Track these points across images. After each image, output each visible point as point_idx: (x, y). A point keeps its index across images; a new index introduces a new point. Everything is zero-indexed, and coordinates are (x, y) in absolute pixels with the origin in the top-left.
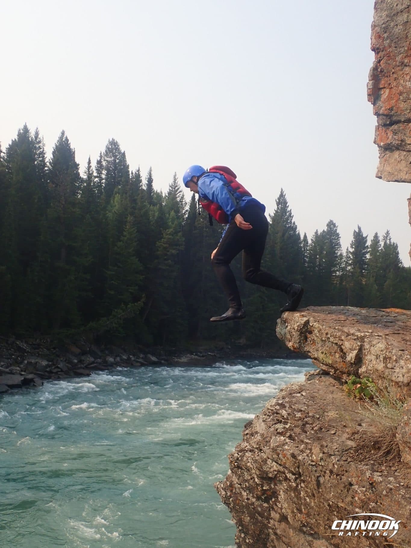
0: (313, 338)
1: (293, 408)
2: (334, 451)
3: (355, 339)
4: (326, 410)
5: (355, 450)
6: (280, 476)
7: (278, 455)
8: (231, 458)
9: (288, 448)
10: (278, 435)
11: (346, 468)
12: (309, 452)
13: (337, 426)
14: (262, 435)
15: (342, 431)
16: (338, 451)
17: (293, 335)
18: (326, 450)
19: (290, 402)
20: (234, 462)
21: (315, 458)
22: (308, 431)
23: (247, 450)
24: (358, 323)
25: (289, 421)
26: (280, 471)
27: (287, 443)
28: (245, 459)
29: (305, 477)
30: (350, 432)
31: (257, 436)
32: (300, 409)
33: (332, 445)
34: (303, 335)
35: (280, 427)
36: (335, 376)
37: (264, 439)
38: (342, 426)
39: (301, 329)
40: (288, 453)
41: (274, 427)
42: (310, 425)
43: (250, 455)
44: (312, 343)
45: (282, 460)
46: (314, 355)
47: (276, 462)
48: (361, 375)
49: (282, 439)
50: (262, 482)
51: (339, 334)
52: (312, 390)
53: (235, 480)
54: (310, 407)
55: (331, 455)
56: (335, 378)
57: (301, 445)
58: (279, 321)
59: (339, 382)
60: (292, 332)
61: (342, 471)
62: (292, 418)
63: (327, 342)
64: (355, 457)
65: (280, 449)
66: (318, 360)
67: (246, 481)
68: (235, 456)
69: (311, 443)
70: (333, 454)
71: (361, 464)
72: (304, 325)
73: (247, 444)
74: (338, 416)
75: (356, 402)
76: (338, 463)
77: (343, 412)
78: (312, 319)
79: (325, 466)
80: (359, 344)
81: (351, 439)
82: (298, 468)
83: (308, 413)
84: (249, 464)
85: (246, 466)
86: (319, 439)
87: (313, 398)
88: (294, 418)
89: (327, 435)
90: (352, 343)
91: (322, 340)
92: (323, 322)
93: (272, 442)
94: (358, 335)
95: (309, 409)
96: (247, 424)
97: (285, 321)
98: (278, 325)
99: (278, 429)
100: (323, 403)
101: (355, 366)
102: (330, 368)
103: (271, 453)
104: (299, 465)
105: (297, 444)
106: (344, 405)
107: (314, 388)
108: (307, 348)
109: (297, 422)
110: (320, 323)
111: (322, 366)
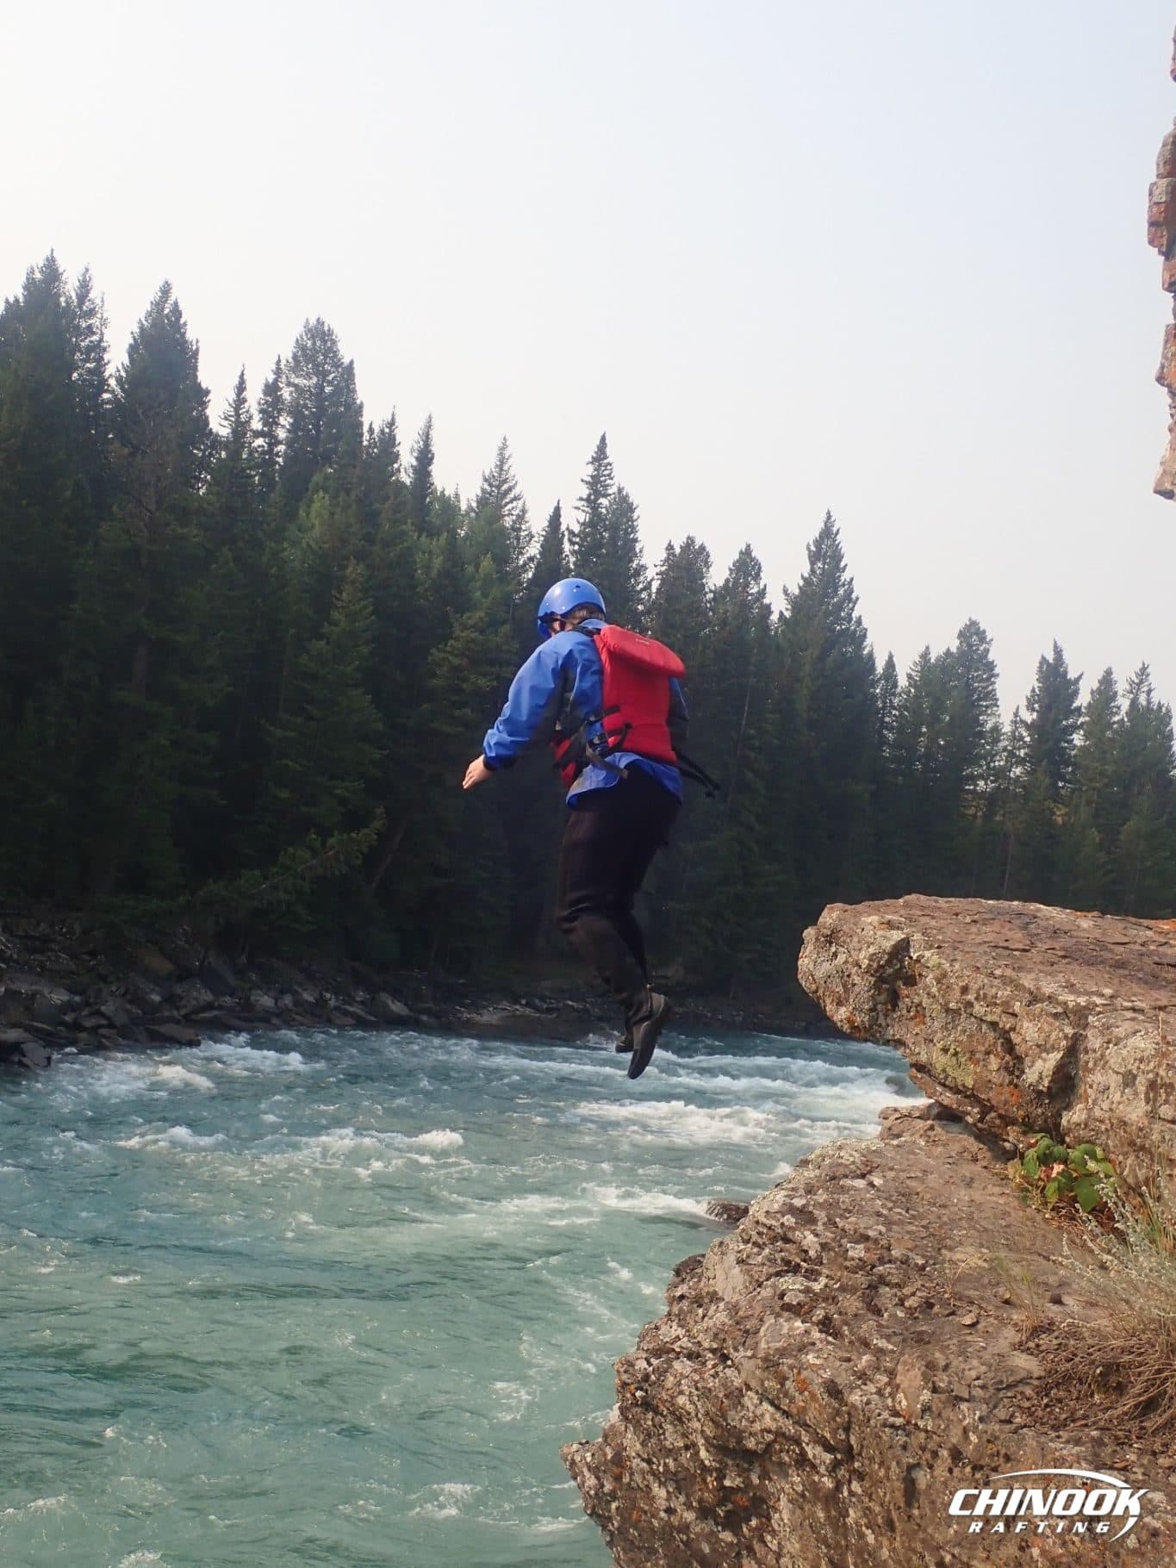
0: (916, 1000)
1: (840, 1225)
2: (969, 1386)
3: (1056, 1016)
4: (949, 1242)
5: (1037, 1387)
6: (781, 1451)
7: (782, 1380)
8: (626, 1372)
9: (818, 1362)
10: (786, 1314)
11: (1008, 1448)
12: (885, 1379)
13: (982, 1298)
14: (734, 1309)
15: (996, 1318)
16: (983, 1387)
17: (854, 985)
18: (941, 1380)
19: (831, 1205)
20: (632, 1387)
22: (886, 1310)
23: (679, 1353)
24: (1067, 960)
25: (825, 1271)
26: (783, 1435)
27: (814, 1344)
28: (670, 1380)
29: (867, 1462)
30: (1028, 1324)
31: (717, 1310)
32: (862, 1231)
33: (962, 1366)
34: (884, 986)
35: (793, 1285)
36: (980, 1130)
37: (737, 1323)
38: (998, 1302)
39: (880, 967)
40: (815, 1377)
41: (774, 1286)
42: (895, 1290)
43: (689, 1370)
44: (912, 1014)
45: (792, 1399)
46: (919, 1054)
47: (772, 1404)
48: (1067, 1134)
49: (798, 1328)
50: (720, 1462)
51: (1004, 993)
52: (904, 1171)
53: (632, 1443)
54: (895, 1228)
55: (960, 1399)
56: (979, 1137)
57: (860, 1355)
58: (809, 933)
59: (990, 1150)
60: (849, 976)
61: (992, 1455)
62: (832, 1262)
63: (964, 1015)
64: (1040, 1413)
65: (790, 1361)
66: (929, 1073)
67: (669, 1452)
68: (637, 1367)
69: (893, 1352)
70: (967, 1397)
71: (1058, 1437)
72: (890, 954)
73: (681, 1332)
74: (986, 1265)
75: (1045, 1220)
76: (980, 1427)
77: (1002, 1254)
78: (917, 936)
79: (935, 1433)
80: (1069, 1031)
81: (1029, 1349)
82: (847, 1429)
83: (889, 1249)
84: (681, 1400)
85: (673, 1405)
86: (921, 1339)
87: (906, 1197)
88: (840, 1260)
89: (947, 1328)
90: (1046, 1027)
91: (948, 1010)
92: (955, 949)
93: (765, 1335)
94: (1066, 1003)
95: (892, 1234)
96: (685, 1264)
97: (831, 938)
98: (806, 948)
99: (785, 1295)
100: (939, 1218)
101: (1049, 1103)
102: (967, 1101)
103: (757, 1372)
104: (849, 1422)
105: (849, 1352)
106: (1008, 1230)
107: (911, 1162)
108: (896, 1028)
109: (852, 1275)
110: (943, 953)
111: (941, 1094)
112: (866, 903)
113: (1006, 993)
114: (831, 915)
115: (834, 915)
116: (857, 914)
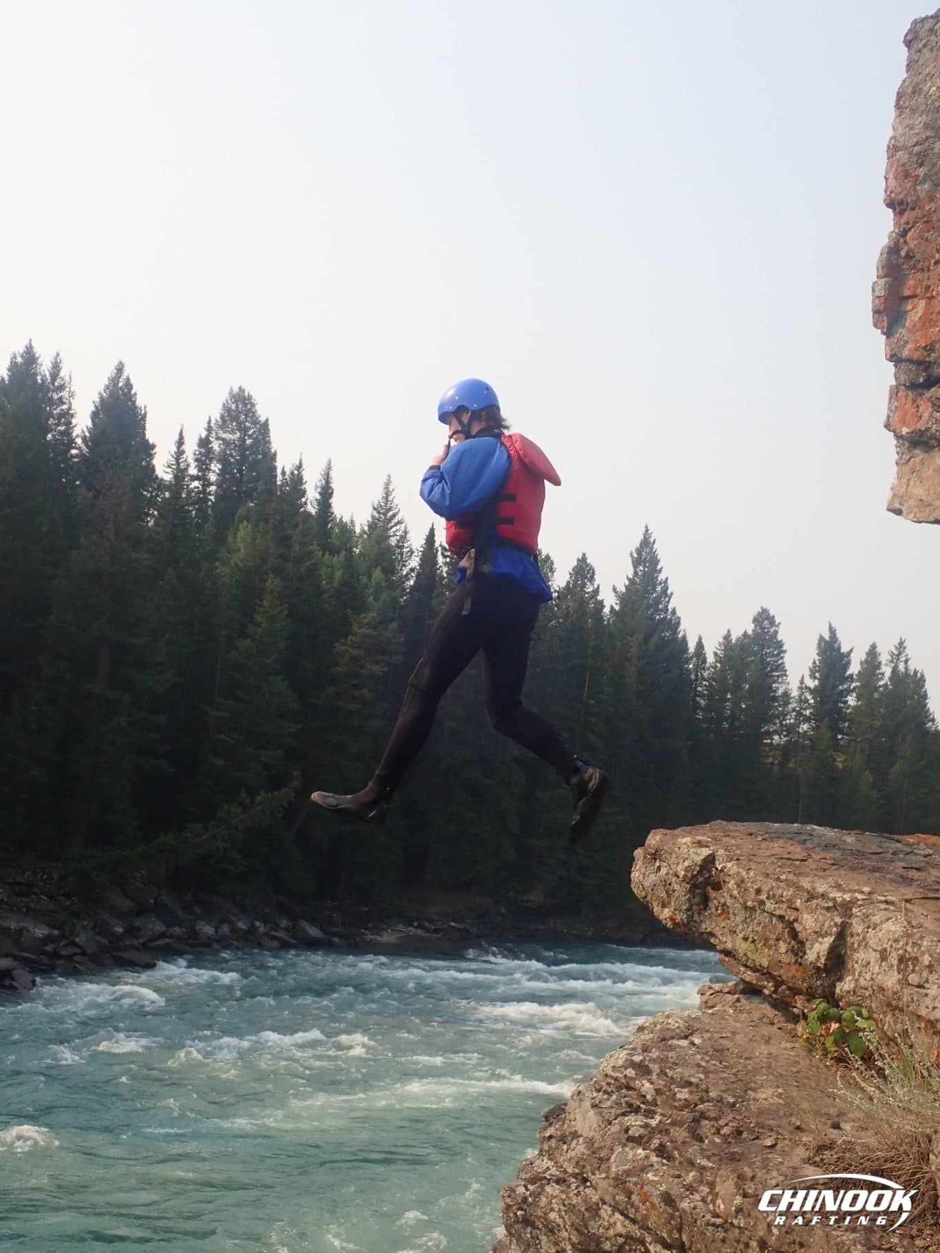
0: (722, 901)
1: (670, 1075)
3: (828, 909)
4: (753, 1085)
6: (630, 1250)
7: (629, 1194)
8: (509, 1196)
9: (656, 1179)
10: (630, 1144)
11: (801, 1237)
12: (707, 1189)
13: (779, 1126)
14: (590, 1142)
15: (790, 1140)
17: (674, 891)
18: (750, 1188)
19: (662, 1059)
20: (514, 1208)
21: (722, 1206)
22: (707, 1137)
23: (549, 1180)
24: (836, 867)
25: (659, 1110)
26: (632, 1237)
27: (652, 1166)
28: (543, 1201)
30: (813, 1144)
31: (577, 1144)
32: (686, 1078)
33: (765, 1177)
34: (697, 891)
35: (635, 1122)
36: (775, 999)
37: (594, 1153)
38: (791, 1128)
39: (693, 876)
40: (654, 1190)
41: (621, 1124)
42: (712, 1123)
43: (557, 1192)
44: (719, 912)
45: (637, 1210)
46: (726, 942)
47: (622, 1214)
48: (840, 1000)
49: (640, 1154)
52: (718, 1032)
54: (712, 1076)
56: (775, 1005)
57: (688, 1172)
58: (639, 853)
59: (783, 1016)
60: (670, 884)
61: (790, 1243)
62: (665, 1103)
63: (759, 911)
65: (635, 1179)
66: (734, 957)
68: (517, 1193)
69: (712, 1168)
72: (700, 866)
73: (550, 1164)
74: (782, 1101)
75: (826, 1066)
77: (794, 1092)
78: (721, 852)
79: (746, 1229)
80: (838, 920)
81: (815, 1162)
82: (680, 1230)
83: (707, 1091)
84: (553, 1216)
85: (546, 1220)
86: (734, 1158)
87: (719, 1052)
88: (671, 1101)
89: (754, 1149)
90: (821, 918)
91: (746, 908)
92: (750, 860)
93: (615, 1161)
94: (835, 899)
95: (709, 1080)
96: (552, 1112)
97: (655, 856)
98: (636, 864)
99: (629, 1129)
100: (745, 1067)
101: (826, 977)
102: (764, 977)
103: (610, 1189)
104: (681, 1224)
105: (678, 1170)
106: (798, 1075)
107: (722, 1026)
108: (708, 923)
109: (678, 1112)
110: (741, 864)
111: (744, 973)
112: (680, 829)
113: (789, 893)
114: (655, 838)
115: (657, 838)
116: (677, 836)
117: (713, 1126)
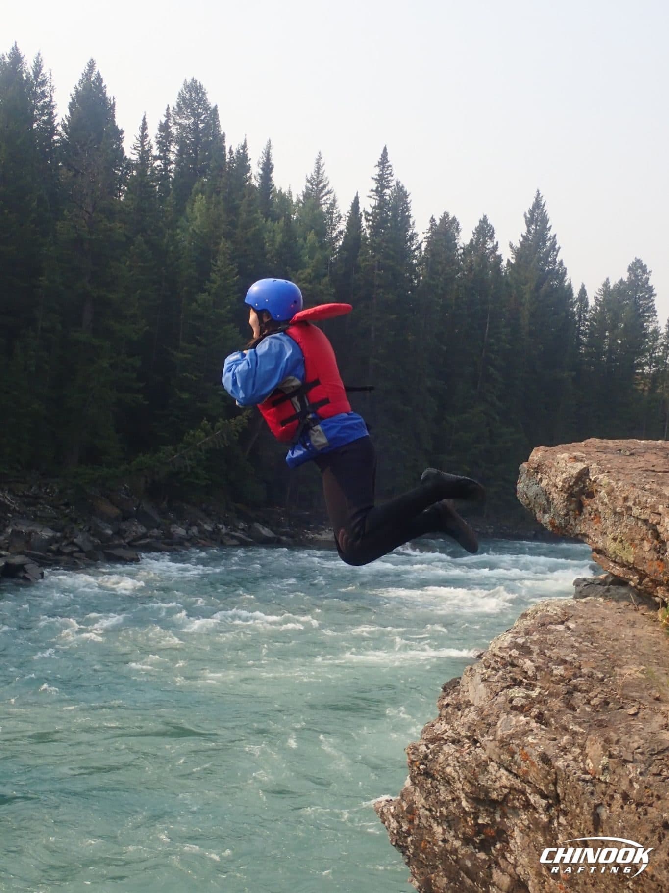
0: (595, 507)
1: (548, 654)
2: (633, 753)
4: (619, 663)
6: (514, 799)
7: (512, 754)
8: (413, 753)
9: (535, 741)
10: (514, 712)
11: (658, 791)
12: (579, 751)
13: (641, 697)
14: (480, 710)
15: (651, 709)
16: (642, 753)
17: (553, 499)
18: (615, 750)
19: (542, 641)
20: (417, 763)
21: (591, 765)
22: (579, 707)
23: (446, 740)
25: (539, 684)
26: (515, 789)
27: (532, 730)
28: (441, 758)
29: (568, 804)
31: (469, 712)
32: (562, 657)
33: (628, 740)
34: (573, 499)
35: (518, 694)
36: (639, 590)
37: (483, 719)
38: (651, 699)
39: (570, 487)
40: (533, 751)
41: (506, 695)
42: (584, 694)
43: (453, 750)
44: (592, 516)
45: (519, 767)
46: (598, 542)
47: (507, 770)
49: (522, 721)
50: (475, 808)
51: (651, 500)
52: (590, 618)
53: (419, 799)
54: (584, 655)
55: (627, 761)
56: (639, 594)
57: (562, 736)
58: (523, 467)
60: (550, 494)
61: (649, 796)
62: (543, 678)
63: (626, 516)
65: (517, 742)
66: (605, 555)
67: (443, 803)
68: (420, 750)
69: (583, 733)
70: (632, 760)
72: (576, 478)
73: (448, 727)
74: (644, 676)
76: (641, 778)
77: (654, 668)
78: (594, 466)
79: (611, 784)
82: (555, 784)
83: (580, 668)
84: (449, 770)
85: (444, 773)
86: (601, 725)
87: (591, 634)
88: (548, 676)
89: (619, 717)
91: (615, 513)
92: (619, 472)
93: (501, 726)
95: (581, 659)
96: (449, 684)
97: (538, 469)
98: (521, 477)
99: (513, 700)
100: (613, 647)
102: (630, 571)
103: (496, 750)
104: (556, 779)
105: (554, 734)
106: (658, 653)
107: (594, 613)
108: (582, 527)
109: (556, 686)
110: (611, 476)
111: (613, 568)
112: (560, 446)
113: (653, 500)
114: (537, 455)
115: (539, 454)
116: (554, 453)
117: (585, 697)
